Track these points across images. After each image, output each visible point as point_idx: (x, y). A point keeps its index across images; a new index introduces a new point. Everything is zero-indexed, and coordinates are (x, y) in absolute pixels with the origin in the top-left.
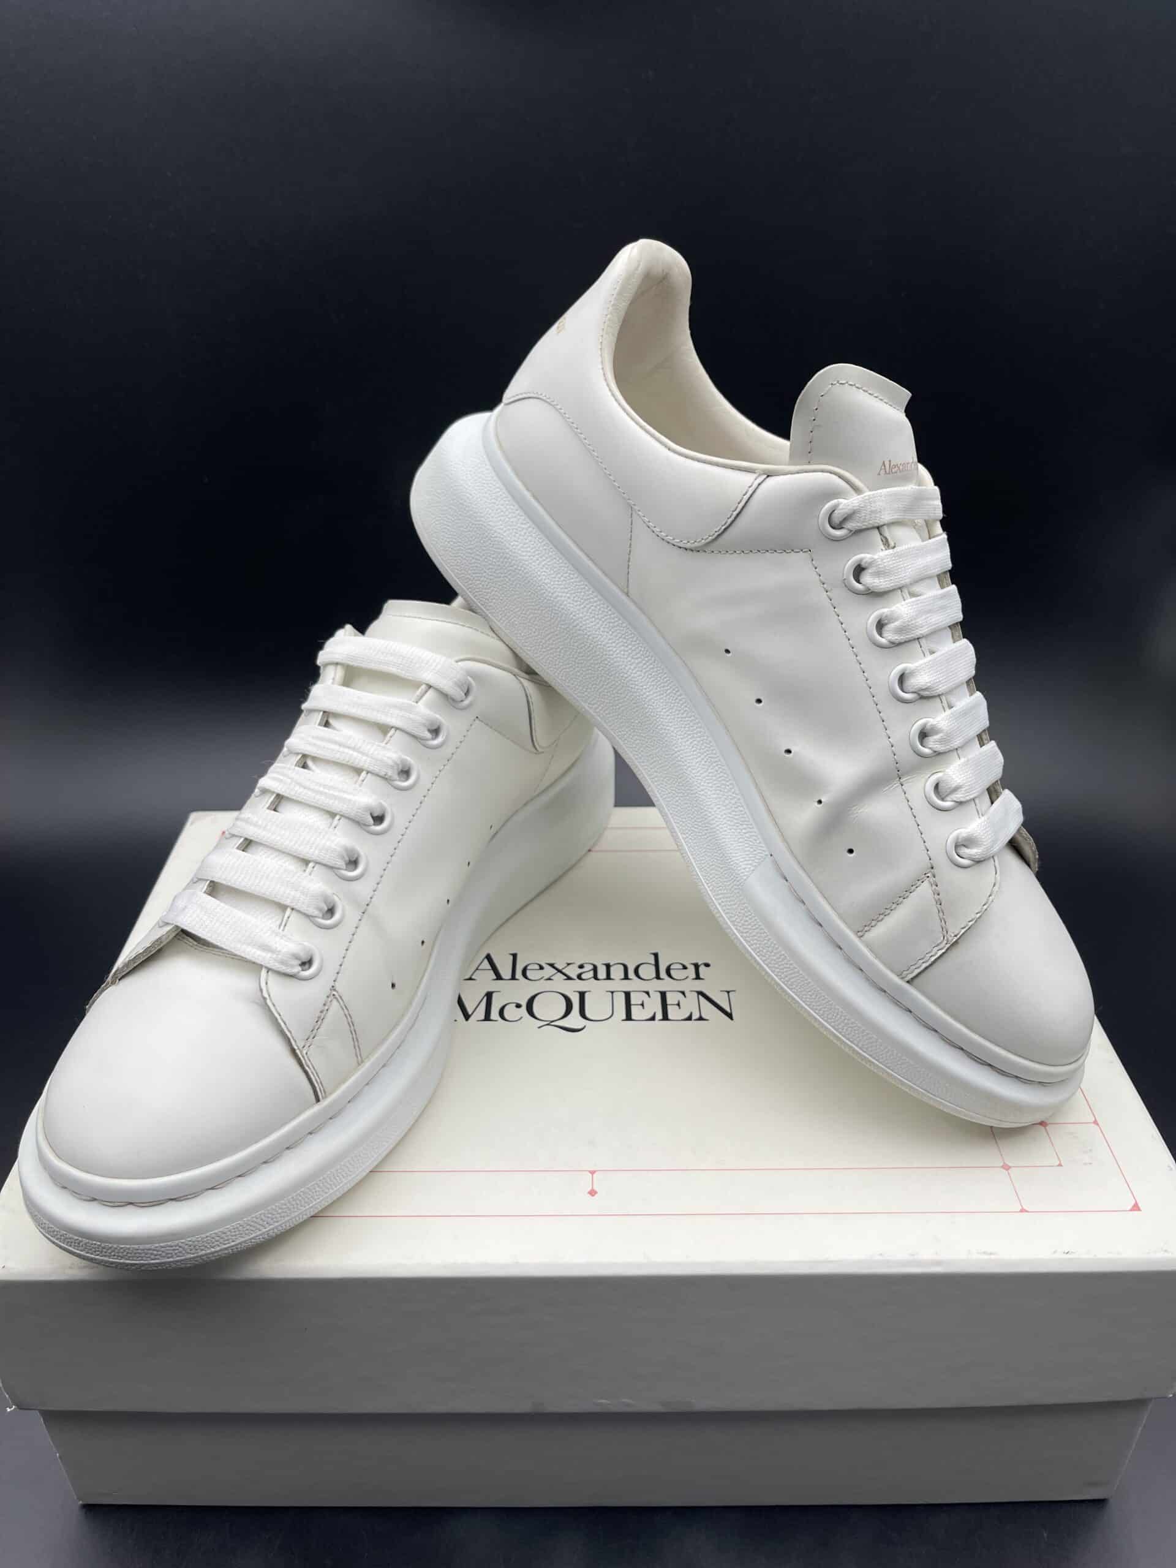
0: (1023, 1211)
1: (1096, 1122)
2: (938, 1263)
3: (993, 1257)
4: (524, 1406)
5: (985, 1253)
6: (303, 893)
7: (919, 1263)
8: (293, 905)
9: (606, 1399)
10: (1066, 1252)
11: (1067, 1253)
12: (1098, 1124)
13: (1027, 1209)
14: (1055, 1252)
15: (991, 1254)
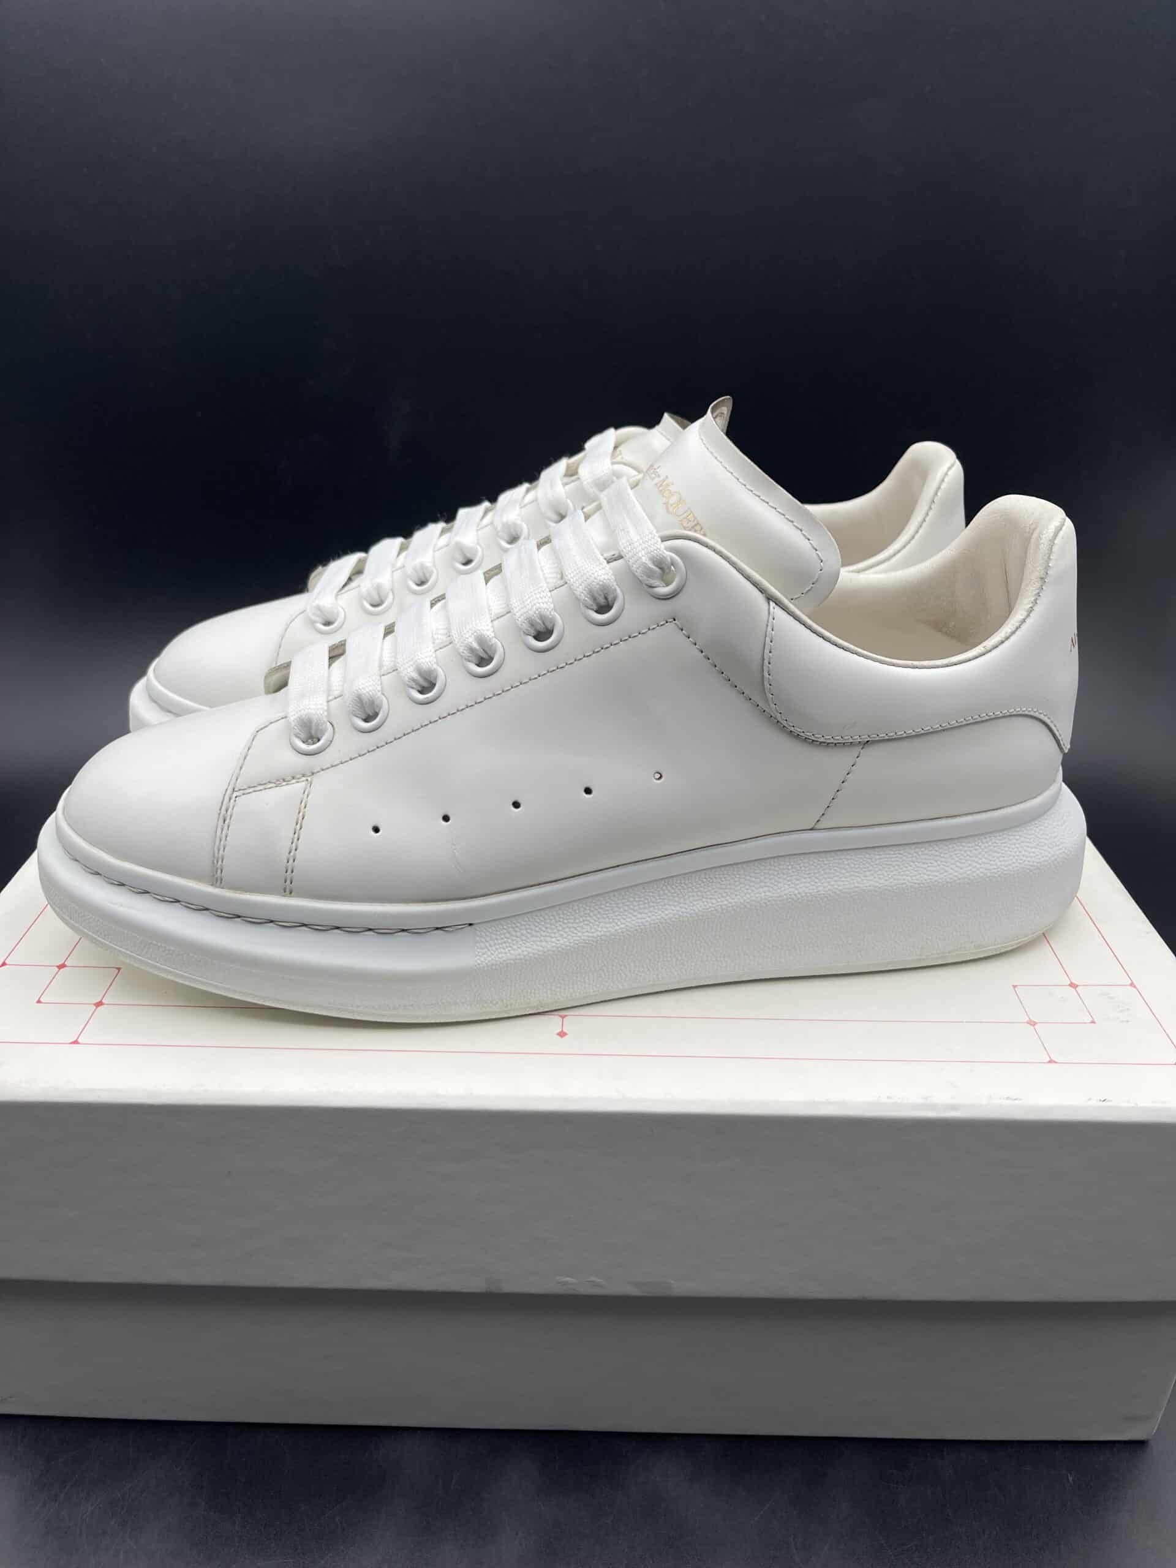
0: (1051, 1062)
1: (1132, 985)
2: (954, 1107)
3: (1017, 1102)
4: (475, 1284)
5: (1008, 1098)
7: (933, 1107)
9: (572, 1277)
11: (1104, 1100)
12: (1135, 987)
13: (1056, 1060)
14: (1090, 1099)
15: (1015, 1099)
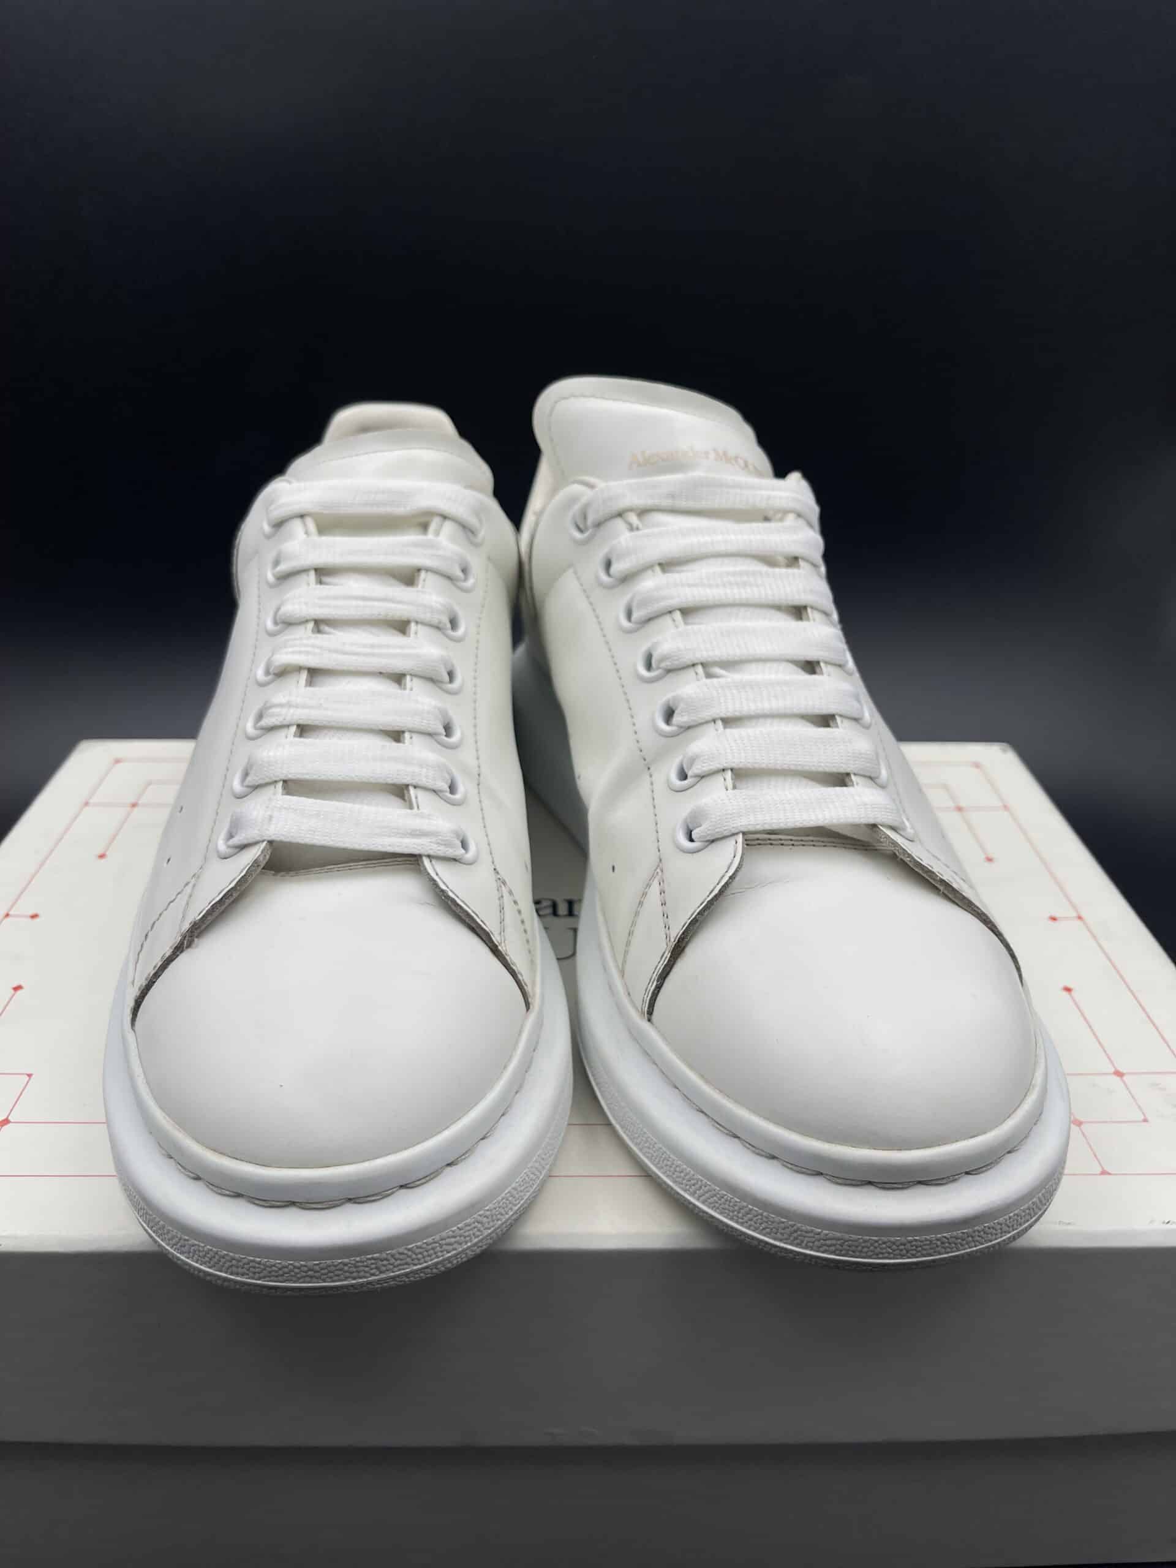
3: (1070, 1227)
6: (421, 766)
8: (414, 782)
10: (1166, 1221)
11: (1168, 1222)
14: (1152, 1222)
